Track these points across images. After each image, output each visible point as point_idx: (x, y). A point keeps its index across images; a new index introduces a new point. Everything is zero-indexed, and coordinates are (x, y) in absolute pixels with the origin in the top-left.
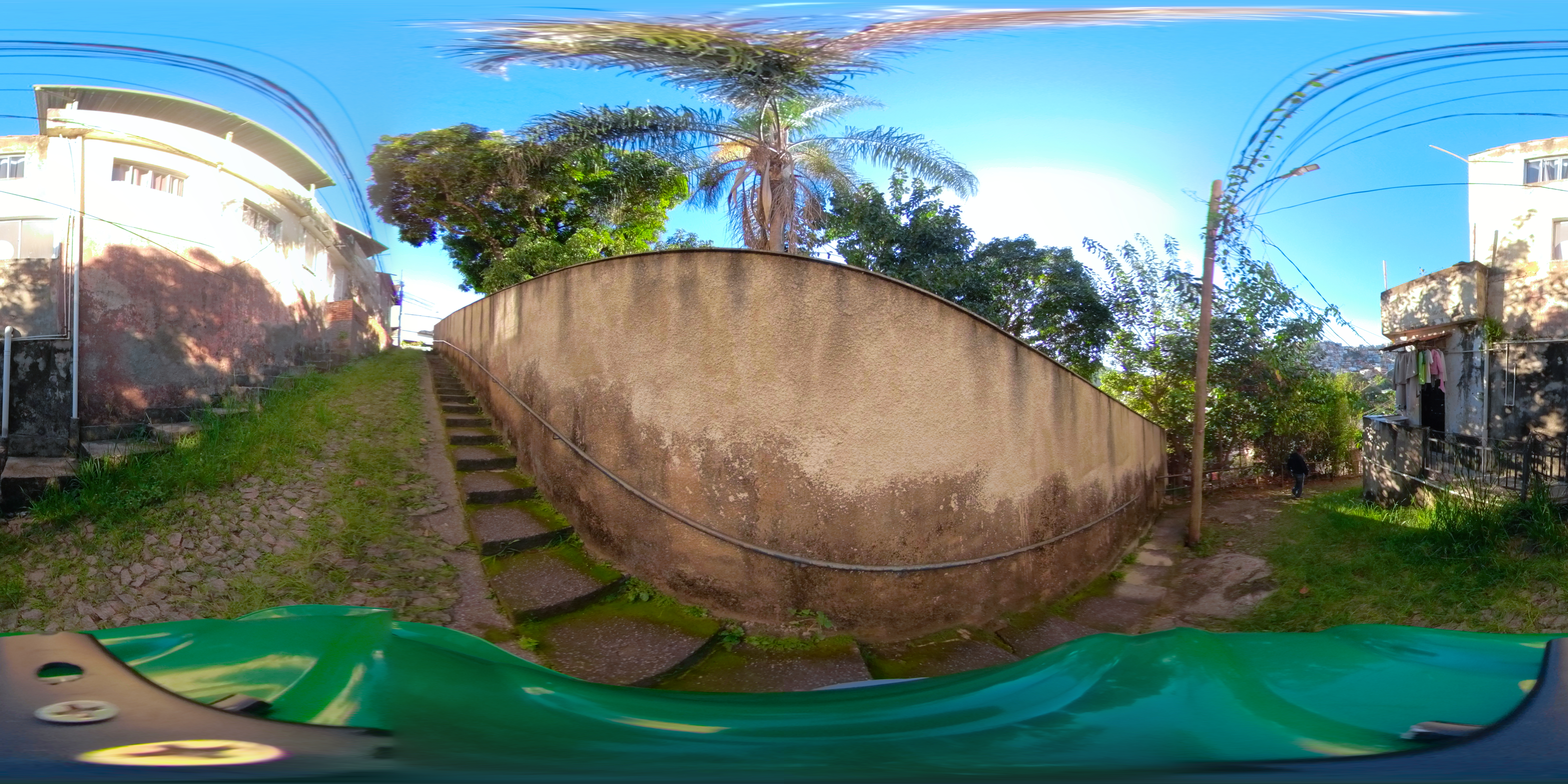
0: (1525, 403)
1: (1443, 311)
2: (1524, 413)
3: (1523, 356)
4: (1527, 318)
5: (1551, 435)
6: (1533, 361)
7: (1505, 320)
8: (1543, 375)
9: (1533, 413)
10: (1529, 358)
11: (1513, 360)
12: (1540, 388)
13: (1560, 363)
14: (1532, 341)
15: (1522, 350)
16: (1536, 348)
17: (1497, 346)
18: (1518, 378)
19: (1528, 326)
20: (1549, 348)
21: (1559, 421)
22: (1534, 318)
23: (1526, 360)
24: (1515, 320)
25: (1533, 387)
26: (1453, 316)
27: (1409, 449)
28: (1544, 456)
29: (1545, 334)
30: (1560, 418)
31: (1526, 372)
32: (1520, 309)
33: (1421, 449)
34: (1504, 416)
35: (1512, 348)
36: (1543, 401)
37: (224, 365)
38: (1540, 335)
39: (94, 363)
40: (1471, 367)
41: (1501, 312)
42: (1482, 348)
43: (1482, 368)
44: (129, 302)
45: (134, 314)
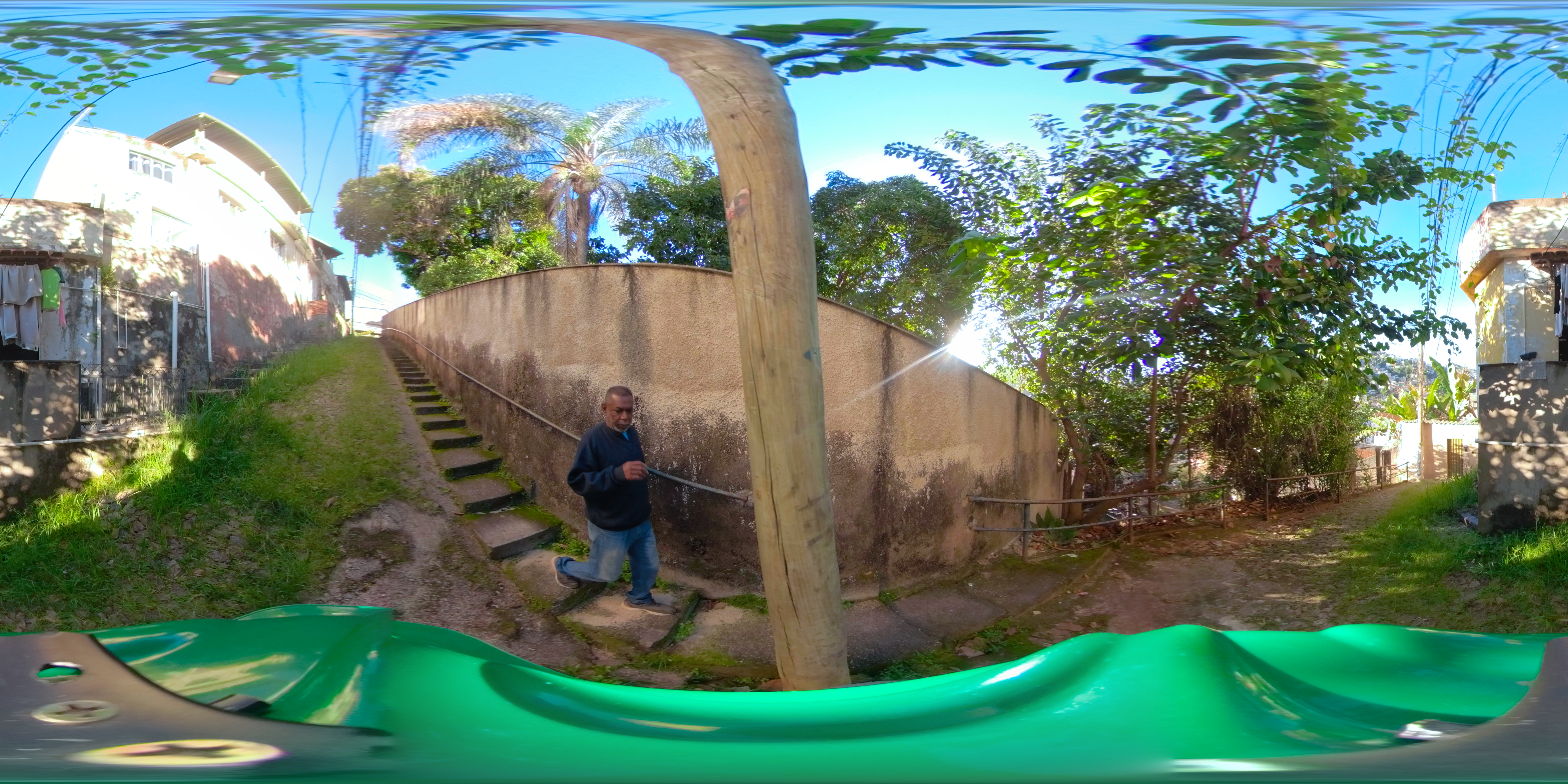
0: (135, 346)
2: (136, 356)
3: (132, 305)
4: (132, 274)
6: (141, 311)
8: (149, 323)
9: (142, 355)
10: (137, 307)
11: (124, 307)
12: (147, 334)
13: (161, 316)
14: (141, 295)
15: (130, 299)
16: (143, 301)
17: (108, 291)
18: (129, 323)
19: (135, 282)
20: (152, 303)
21: (164, 363)
22: (139, 276)
23: (135, 309)
24: (123, 273)
25: (142, 332)
29: (150, 291)
30: (164, 361)
31: (136, 319)
32: (126, 264)
34: (117, 357)
35: (121, 296)
36: (150, 345)
37: (266, 339)
38: (144, 292)
39: (216, 329)
40: (80, 306)
41: (109, 262)
42: (94, 287)
43: (94, 308)
44: (228, 293)
45: (231, 301)
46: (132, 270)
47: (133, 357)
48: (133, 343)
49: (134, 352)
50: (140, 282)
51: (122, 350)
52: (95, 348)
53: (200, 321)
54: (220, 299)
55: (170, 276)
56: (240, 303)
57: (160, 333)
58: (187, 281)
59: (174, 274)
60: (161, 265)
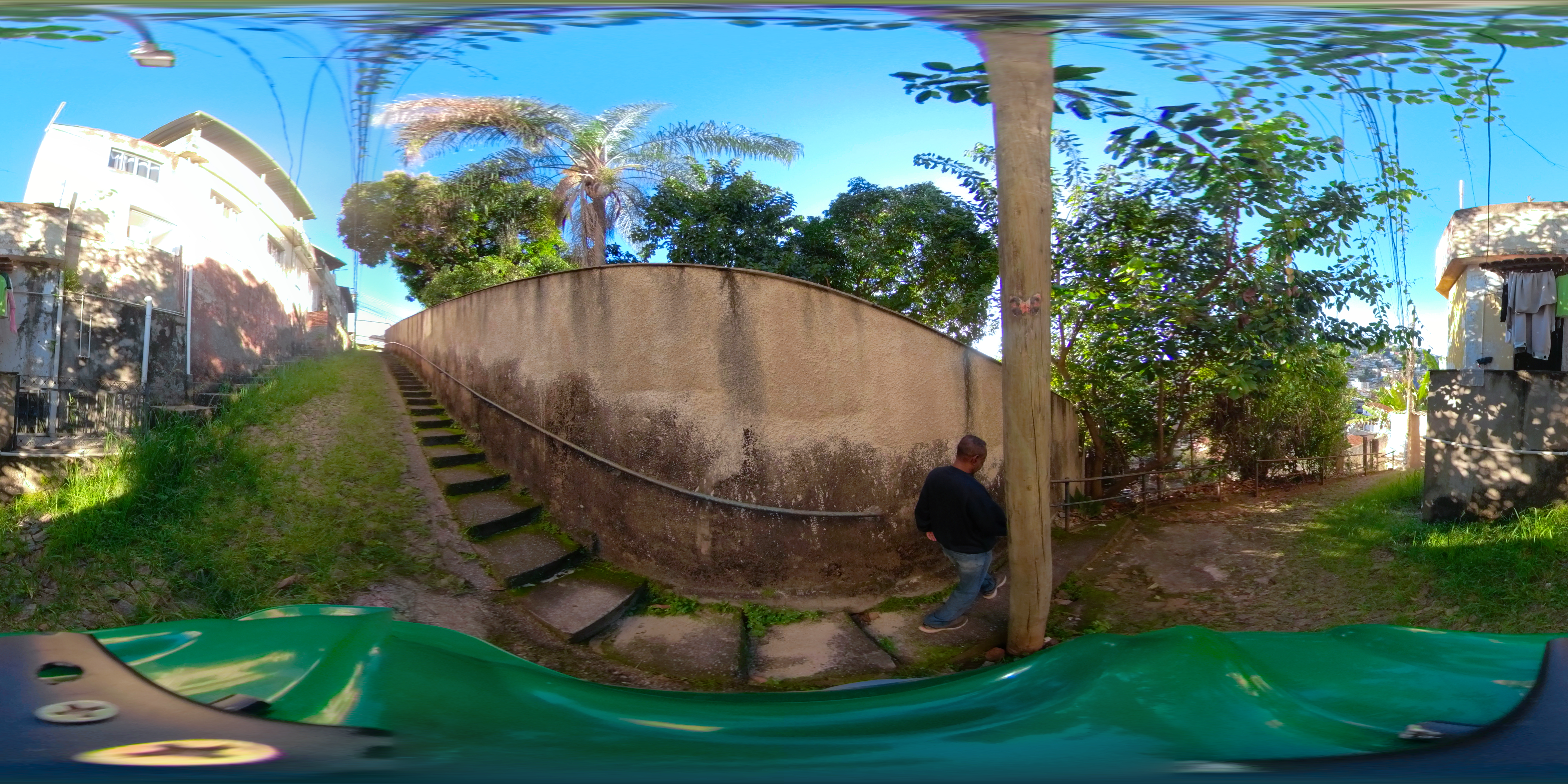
0: (99, 355)
2: (98, 366)
3: (99, 311)
4: (102, 277)
5: (124, 386)
6: (108, 317)
7: (80, 272)
8: (117, 331)
9: (108, 365)
10: (104, 313)
11: (89, 312)
12: (114, 342)
13: (134, 324)
14: (108, 298)
15: (98, 304)
16: (111, 306)
17: (72, 295)
18: (94, 330)
19: (104, 285)
20: (123, 309)
21: (132, 375)
22: (109, 279)
23: (102, 315)
24: (90, 275)
25: (108, 340)
26: (29, 250)
29: (120, 295)
30: (132, 372)
31: (102, 325)
32: (96, 268)
34: (78, 368)
35: (87, 301)
36: (117, 355)
37: (258, 351)
38: (114, 296)
39: (197, 338)
40: (39, 311)
42: (55, 292)
43: (54, 314)
44: (215, 300)
45: (217, 309)
46: (101, 273)
47: (96, 368)
48: (97, 352)
49: (97, 362)
50: (109, 285)
51: (83, 359)
52: (53, 357)
53: (179, 329)
54: (203, 305)
55: (146, 279)
56: (229, 311)
57: (129, 342)
58: (165, 286)
59: (150, 278)
60: (136, 268)
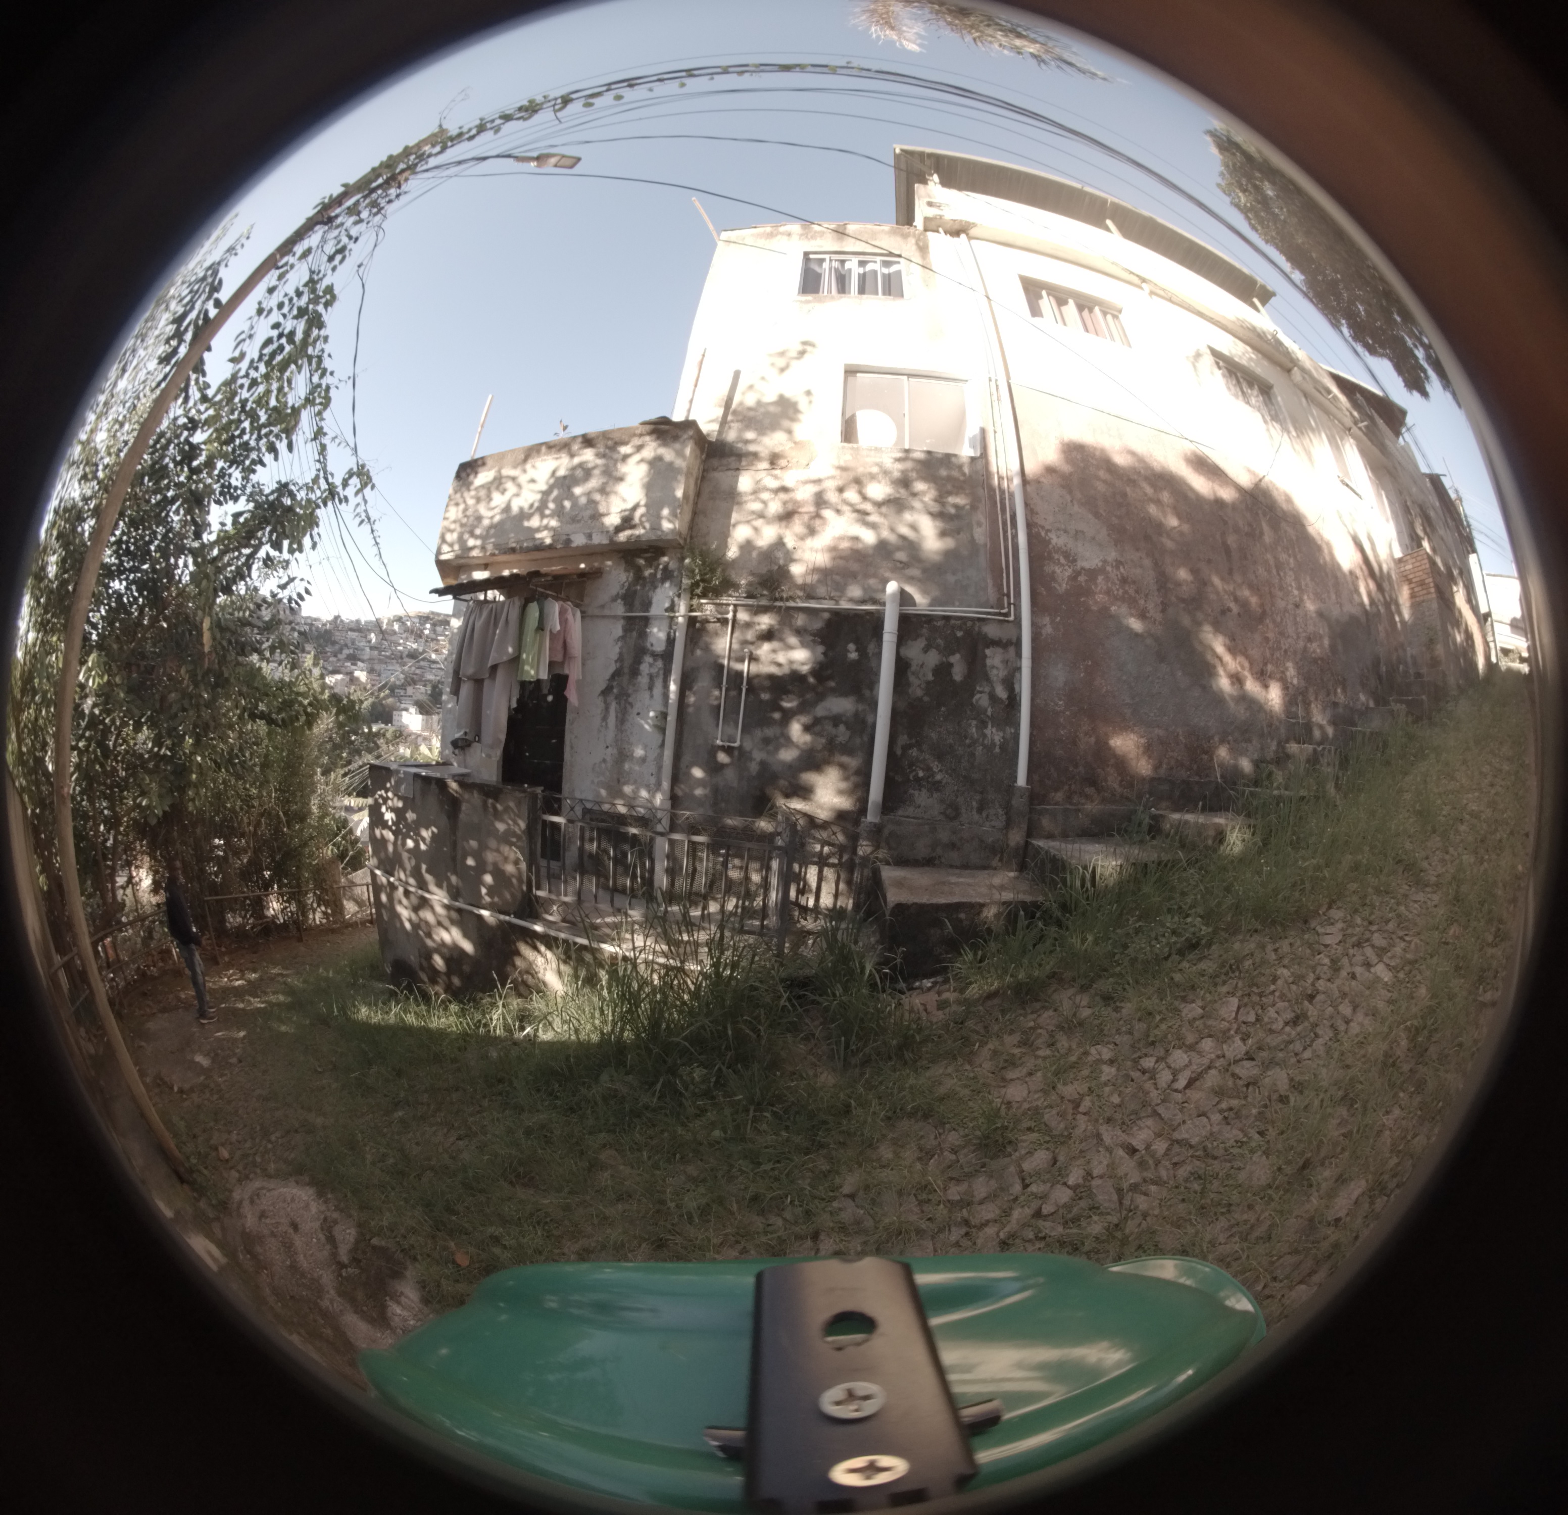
0: (766, 741)
1: (597, 516)
2: (763, 764)
3: (768, 636)
4: (780, 554)
5: (823, 815)
6: (791, 648)
7: (732, 553)
8: (811, 680)
9: (783, 763)
10: (781, 640)
11: (745, 643)
12: (802, 709)
13: (853, 655)
14: (791, 604)
15: (765, 621)
16: (800, 620)
17: (708, 609)
18: (754, 684)
19: (783, 573)
20: (829, 624)
21: (843, 785)
22: (796, 556)
23: (775, 644)
24: (754, 554)
25: (786, 705)
26: (618, 529)
27: (493, 843)
28: (805, 863)
29: (821, 591)
30: (846, 779)
31: (773, 670)
32: (767, 535)
33: (524, 843)
34: (714, 768)
35: (743, 616)
36: (808, 738)
38: (809, 593)
39: (1059, 675)
40: (640, 651)
41: (725, 535)
42: (672, 608)
43: (667, 656)
44: (1112, 555)
45: (1124, 581)
46: (780, 543)
47: (754, 767)
48: (758, 733)
49: (758, 755)
50: (797, 570)
51: (729, 750)
52: (662, 745)
53: (993, 657)
54: (1074, 577)
55: (892, 538)
56: (1164, 582)
57: (842, 705)
58: (949, 543)
59: (904, 530)
60: (867, 514)
